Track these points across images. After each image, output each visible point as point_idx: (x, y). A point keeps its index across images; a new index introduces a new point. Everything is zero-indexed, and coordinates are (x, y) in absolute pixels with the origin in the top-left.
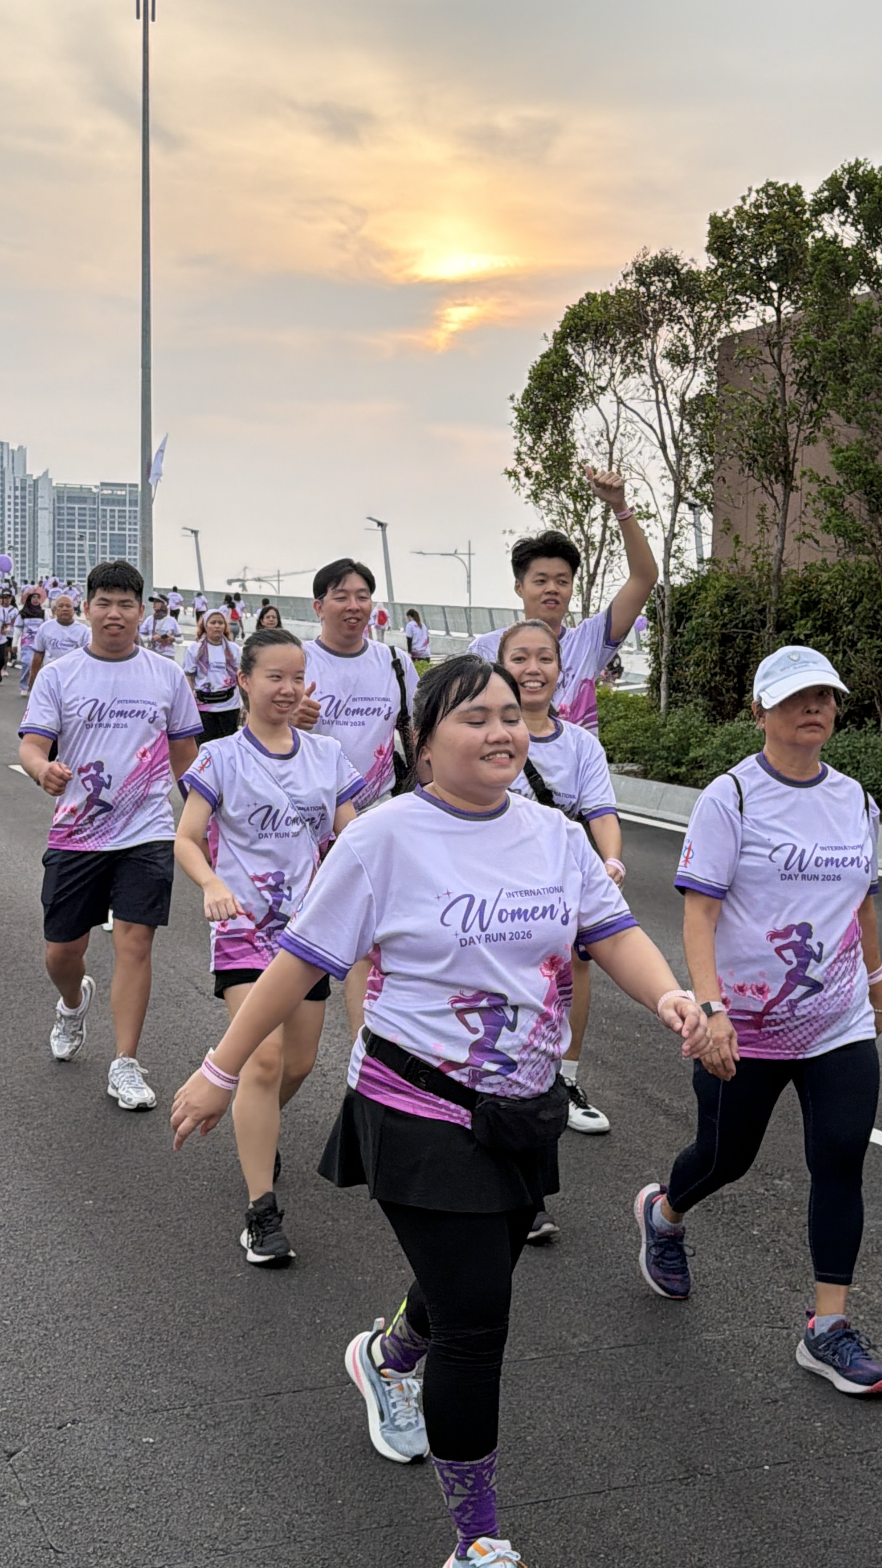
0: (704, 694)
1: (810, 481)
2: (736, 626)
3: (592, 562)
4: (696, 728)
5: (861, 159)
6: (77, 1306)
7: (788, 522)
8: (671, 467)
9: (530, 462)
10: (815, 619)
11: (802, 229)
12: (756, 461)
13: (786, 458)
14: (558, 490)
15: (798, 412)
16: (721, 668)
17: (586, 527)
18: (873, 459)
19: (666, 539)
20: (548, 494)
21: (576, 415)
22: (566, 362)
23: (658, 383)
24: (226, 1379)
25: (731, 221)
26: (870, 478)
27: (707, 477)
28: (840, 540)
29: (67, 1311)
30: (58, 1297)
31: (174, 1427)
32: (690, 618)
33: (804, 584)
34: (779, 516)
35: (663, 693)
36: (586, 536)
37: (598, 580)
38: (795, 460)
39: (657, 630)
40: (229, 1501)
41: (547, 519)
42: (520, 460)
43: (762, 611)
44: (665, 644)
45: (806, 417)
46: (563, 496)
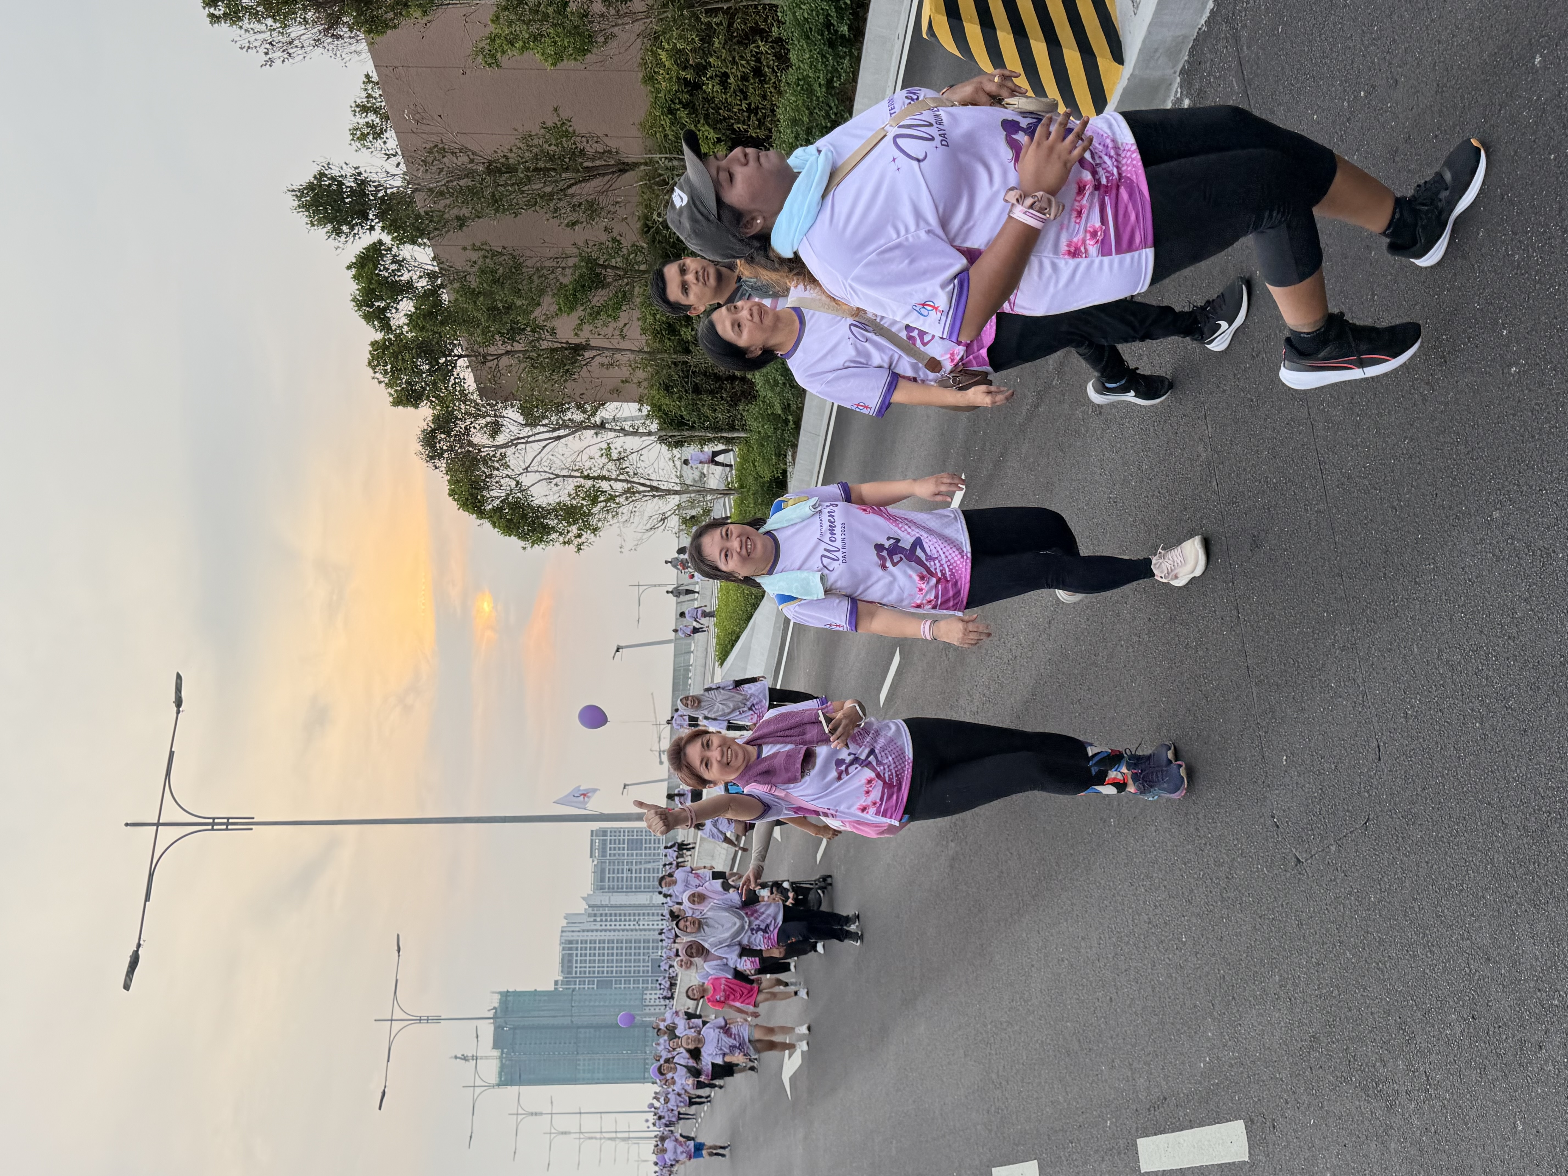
0: (736, 405)
1: (581, 330)
2: (687, 383)
3: (642, 488)
4: (760, 409)
5: (351, 298)
6: (1188, 823)
7: (611, 347)
8: (573, 433)
9: (570, 534)
10: (681, 325)
11: (401, 340)
12: (567, 370)
13: (566, 349)
14: (590, 514)
15: (533, 341)
16: (717, 393)
17: (617, 494)
18: (566, 286)
19: (625, 435)
20: (594, 521)
21: (536, 502)
22: (498, 510)
23: (513, 443)
24: (1238, 706)
25: (396, 391)
26: (579, 288)
27: (579, 407)
28: (624, 308)
29: (1192, 830)
30: (1182, 838)
31: (1275, 743)
32: (681, 416)
33: (656, 333)
34: (607, 353)
35: (736, 435)
36: (623, 493)
37: (655, 484)
38: (567, 343)
39: (690, 440)
40: (1327, 696)
41: (611, 522)
42: (569, 542)
43: (675, 364)
44: (701, 434)
45: (536, 335)
46: (595, 510)
